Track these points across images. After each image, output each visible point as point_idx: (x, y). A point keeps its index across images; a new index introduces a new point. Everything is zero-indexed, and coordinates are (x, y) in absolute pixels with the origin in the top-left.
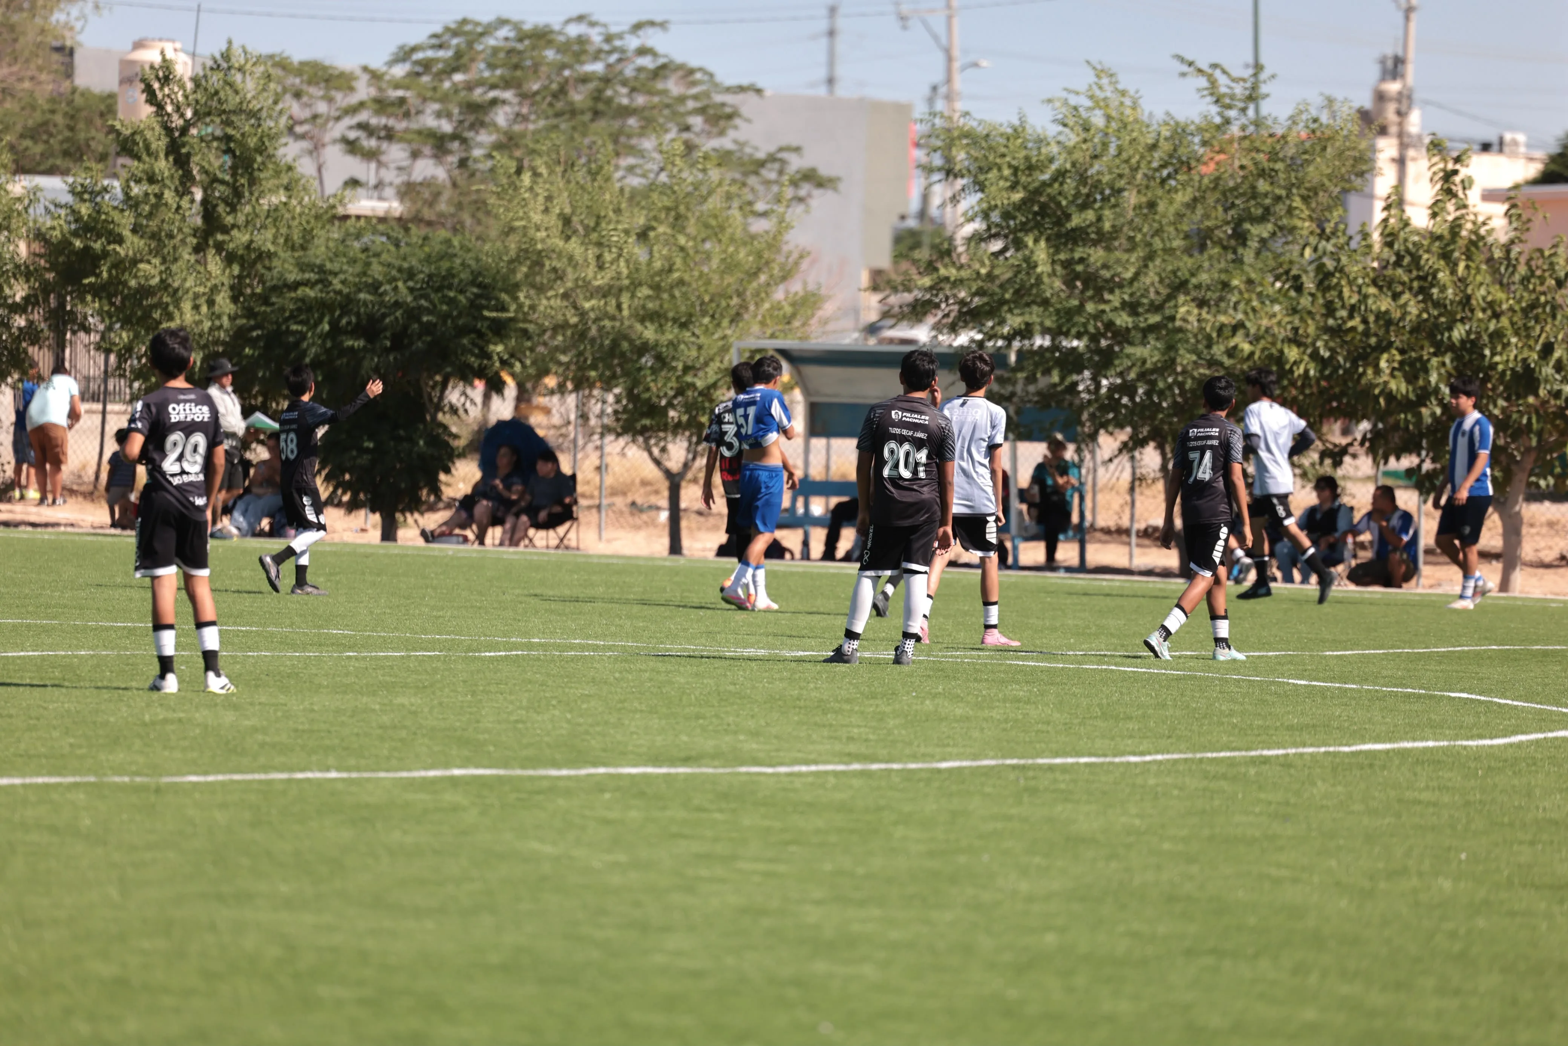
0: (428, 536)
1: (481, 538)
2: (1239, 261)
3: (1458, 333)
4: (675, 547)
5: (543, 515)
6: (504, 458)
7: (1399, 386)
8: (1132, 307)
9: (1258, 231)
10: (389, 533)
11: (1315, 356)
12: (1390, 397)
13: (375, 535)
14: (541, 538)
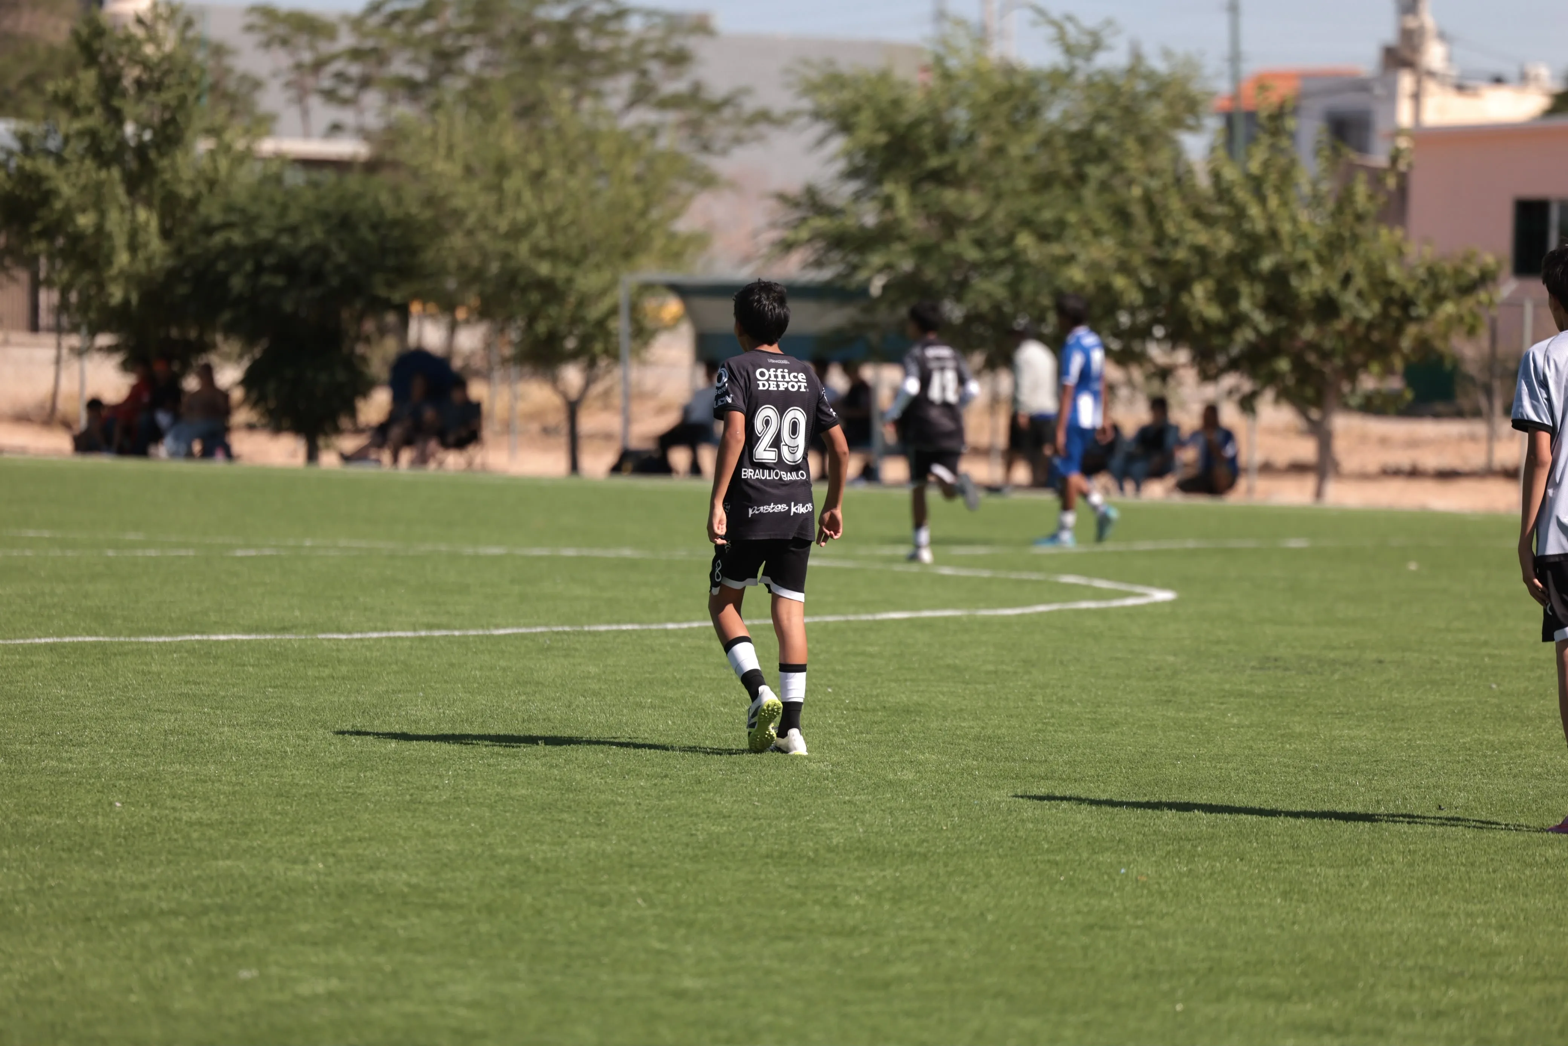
0: (347, 458)
1: (395, 459)
2: (1078, 200)
3: (1266, 263)
4: (574, 466)
5: (451, 438)
6: (418, 386)
7: (1214, 313)
8: (980, 243)
9: (1096, 172)
10: (312, 455)
11: (1141, 286)
12: (1206, 323)
13: (300, 458)
14: (453, 460)
